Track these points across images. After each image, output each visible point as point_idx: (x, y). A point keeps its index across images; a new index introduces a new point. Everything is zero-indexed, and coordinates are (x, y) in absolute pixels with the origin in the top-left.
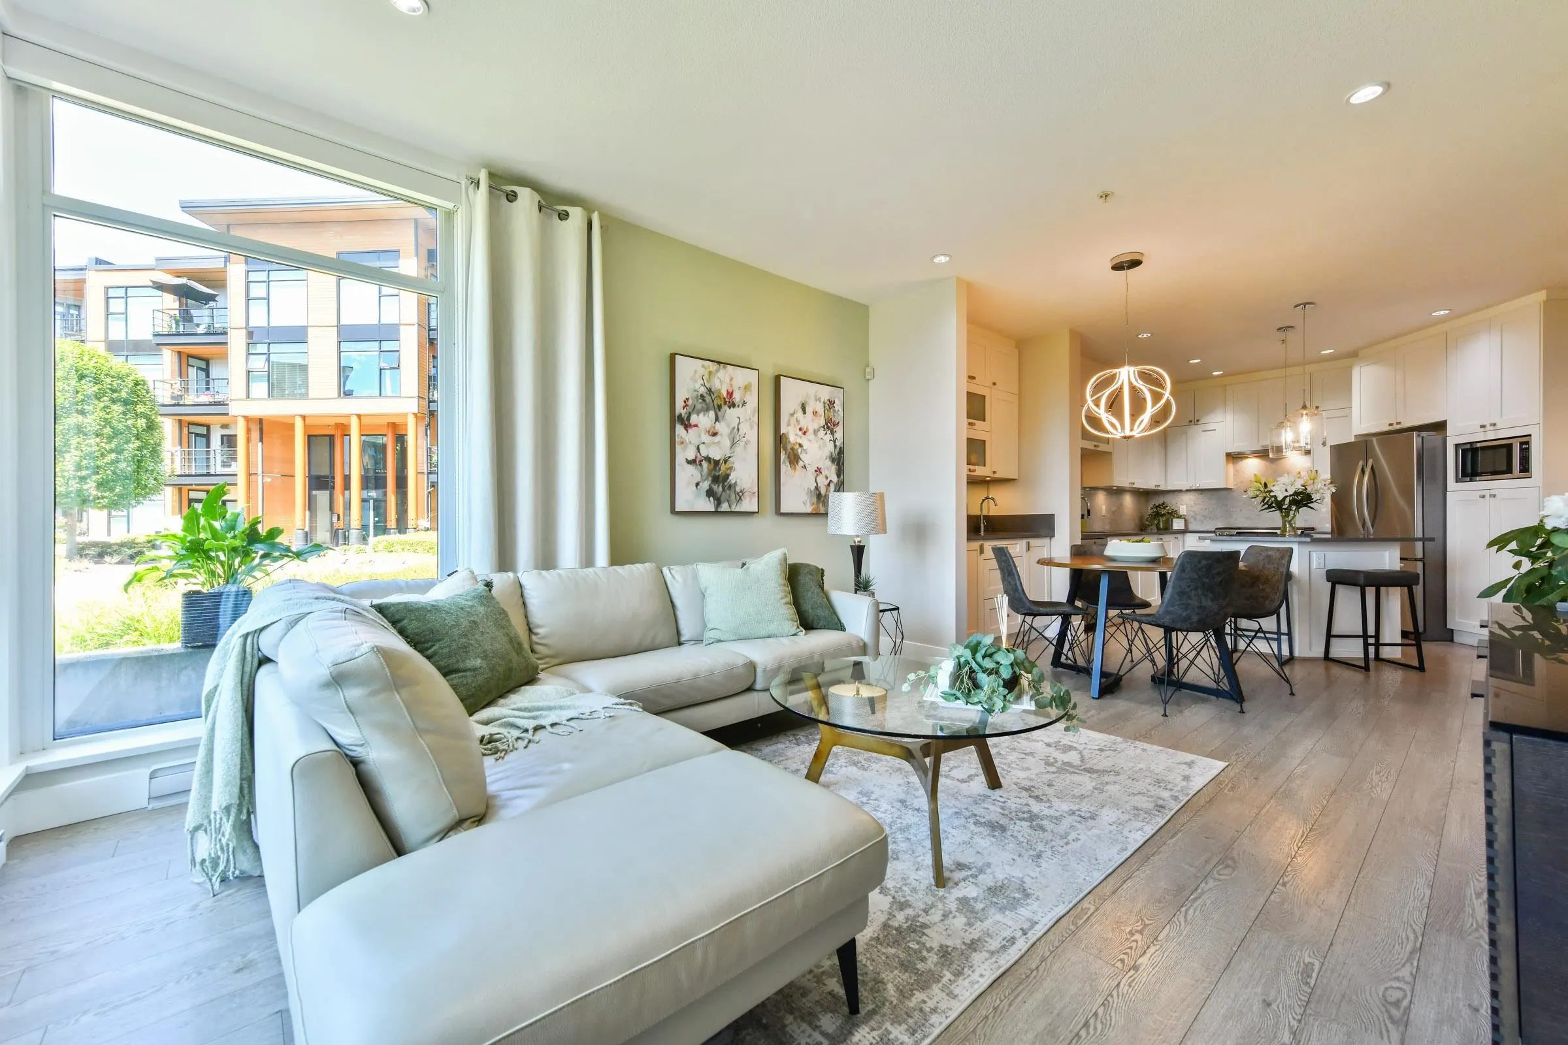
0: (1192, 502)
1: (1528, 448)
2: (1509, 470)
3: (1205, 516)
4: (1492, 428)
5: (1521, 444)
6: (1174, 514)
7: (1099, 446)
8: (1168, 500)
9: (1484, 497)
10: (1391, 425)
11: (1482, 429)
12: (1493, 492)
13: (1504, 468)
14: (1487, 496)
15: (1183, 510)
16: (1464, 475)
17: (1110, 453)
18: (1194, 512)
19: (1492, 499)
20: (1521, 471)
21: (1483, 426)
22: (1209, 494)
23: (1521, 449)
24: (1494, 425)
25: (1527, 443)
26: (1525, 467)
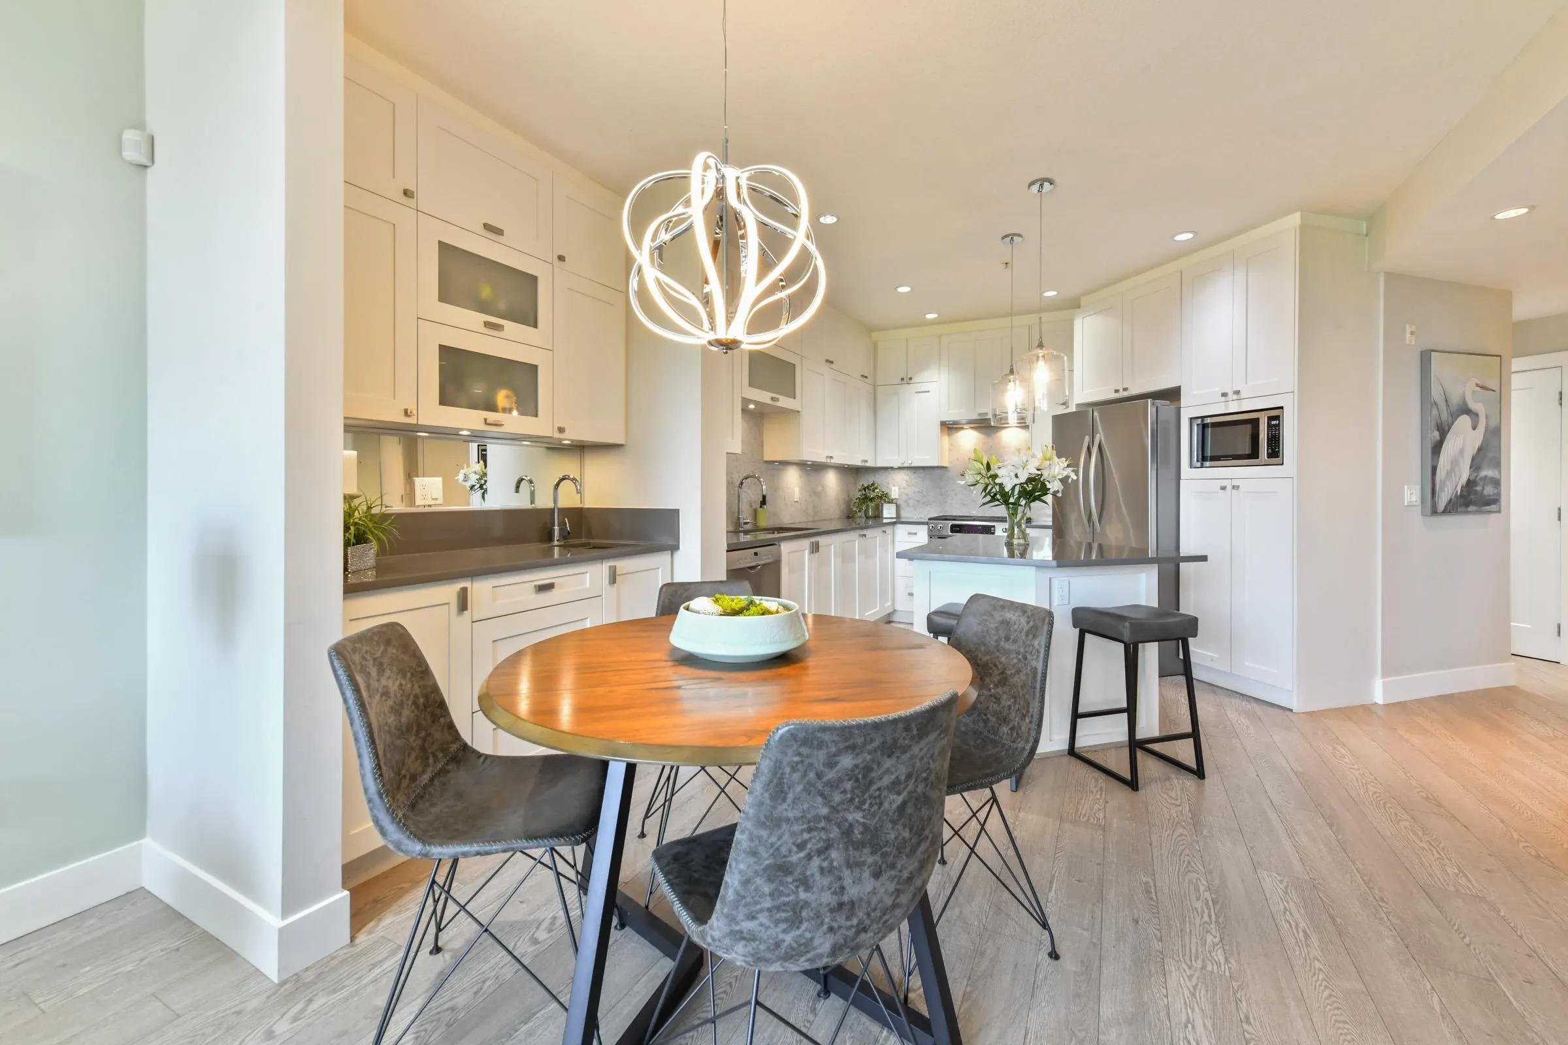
0: (904, 484)
1: (1278, 425)
2: (1254, 454)
3: (918, 501)
4: (1235, 397)
5: (1270, 419)
6: (885, 498)
7: (778, 400)
8: (879, 479)
9: (1223, 488)
10: (1117, 391)
11: (1223, 399)
12: (1236, 483)
13: (1248, 451)
14: (1229, 488)
15: (895, 493)
16: (1204, 459)
17: (798, 412)
18: (907, 495)
19: (1234, 491)
20: (1269, 456)
21: (1224, 395)
22: (921, 473)
23: (1269, 426)
24: (1237, 392)
25: (1277, 418)
26: (1275, 451)
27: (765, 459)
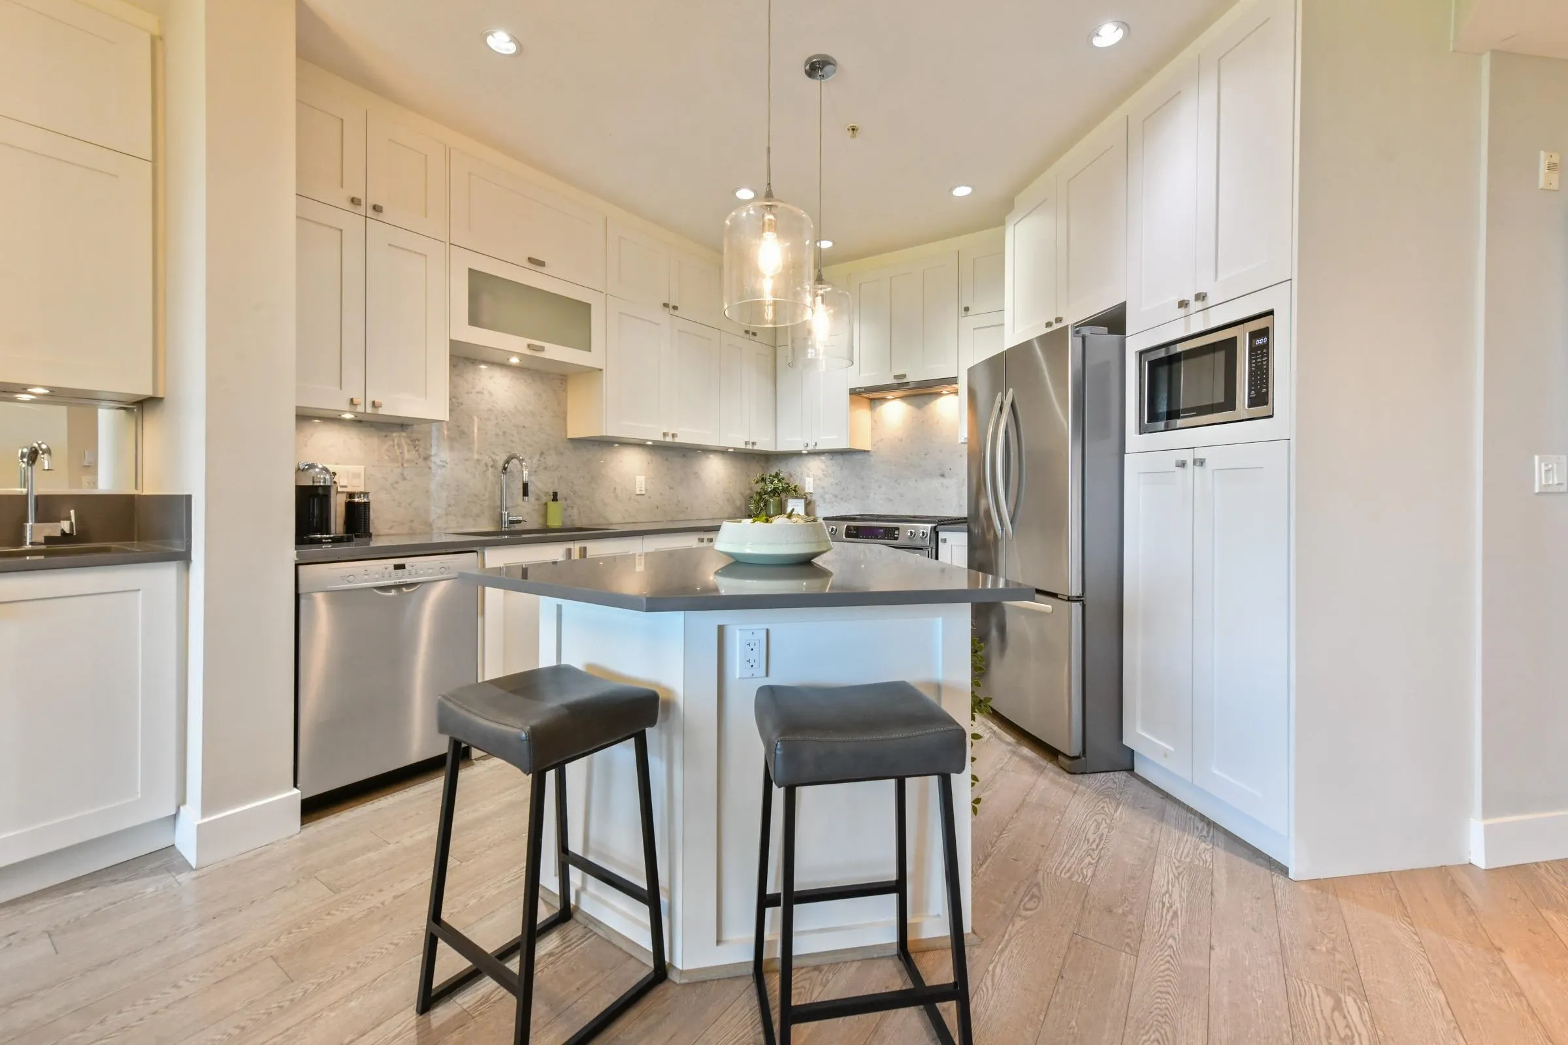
1: (1266, 346)
2: (1229, 404)
4: (1199, 305)
5: (1254, 335)
7: (542, 349)
8: (784, 469)
9: (1183, 464)
10: (1049, 325)
11: (1182, 311)
12: (1200, 454)
13: (1220, 398)
14: (1190, 462)
15: (809, 486)
16: (1154, 417)
17: (601, 370)
18: (823, 488)
19: (1197, 468)
20: (1253, 403)
21: (1183, 304)
22: (839, 458)
23: (1252, 349)
24: (1201, 297)
25: (1265, 332)
26: (1261, 396)
27: (570, 436)
